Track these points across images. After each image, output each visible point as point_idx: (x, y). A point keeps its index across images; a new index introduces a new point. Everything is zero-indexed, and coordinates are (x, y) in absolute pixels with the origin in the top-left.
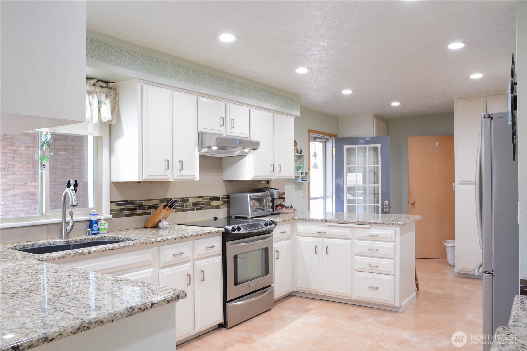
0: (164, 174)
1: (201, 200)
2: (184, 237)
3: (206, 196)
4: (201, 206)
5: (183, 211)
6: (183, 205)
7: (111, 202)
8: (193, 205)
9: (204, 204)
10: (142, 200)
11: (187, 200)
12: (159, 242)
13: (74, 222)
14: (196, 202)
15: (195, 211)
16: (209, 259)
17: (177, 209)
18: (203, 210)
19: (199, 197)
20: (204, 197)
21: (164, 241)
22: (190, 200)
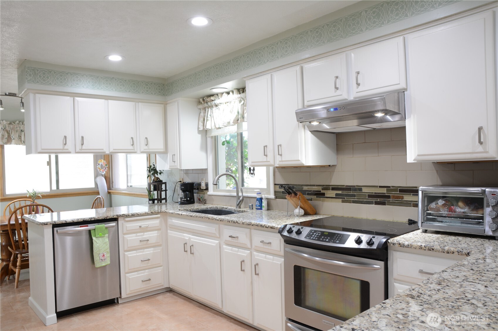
0: (265, 160)
1: (384, 191)
2: (237, 222)
3: (392, 187)
4: (384, 200)
5: (354, 202)
6: (354, 196)
7: (275, 184)
8: (370, 196)
9: (389, 197)
10: (302, 185)
11: (360, 190)
12: (217, 220)
13: (244, 197)
14: (375, 193)
15: (374, 205)
16: (268, 256)
17: (344, 198)
18: (387, 206)
19: (380, 187)
20: (390, 187)
21: (220, 221)
22: (365, 190)
